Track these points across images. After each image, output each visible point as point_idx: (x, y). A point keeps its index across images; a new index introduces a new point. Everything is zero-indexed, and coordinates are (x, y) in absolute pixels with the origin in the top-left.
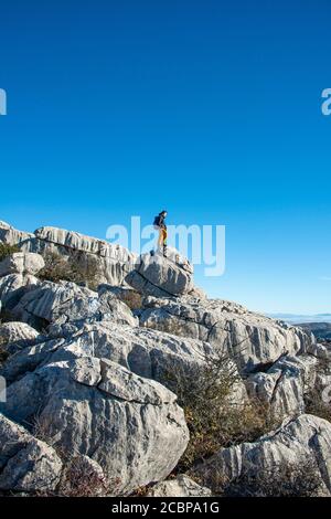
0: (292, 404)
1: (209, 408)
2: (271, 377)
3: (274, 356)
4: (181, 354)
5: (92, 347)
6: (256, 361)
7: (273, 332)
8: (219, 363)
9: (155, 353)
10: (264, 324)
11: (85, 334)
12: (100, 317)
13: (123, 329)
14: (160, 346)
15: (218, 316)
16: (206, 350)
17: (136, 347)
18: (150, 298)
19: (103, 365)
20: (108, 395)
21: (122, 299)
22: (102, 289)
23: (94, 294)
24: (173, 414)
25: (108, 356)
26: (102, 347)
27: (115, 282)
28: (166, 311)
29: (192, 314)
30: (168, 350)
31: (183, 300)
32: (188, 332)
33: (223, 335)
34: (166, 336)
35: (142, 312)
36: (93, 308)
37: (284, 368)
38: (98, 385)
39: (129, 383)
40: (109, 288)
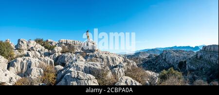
0: (122, 74)
1: (103, 79)
2: (117, 69)
3: (118, 64)
4: (96, 67)
5: (75, 68)
6: (114, 65)
7: (117, 58)
8: (104, 68)
9: (90, 67)
10: (115, 56)
11: (73, 65)
12: (76, 60)
13: (82, 63)
14: (91, 66)
15: (104, 56)
16: (102, 65)
17: (85, 67)
18: (88, 54)
19: (78, 73)
20: (79, 79)
21: (81, 55)
22: (76, 53)
23: (74, 55)
24: (95, 81)
25: (79, 70)
26: (78, 68)
27: (79, 51)
28: (91, 56)
29: (98, 56)
30: (93, 66)
31: (96, 53)
32: (97, 61)
33: (105, 60)
34: (92, 63)
35: (86, 57)
36: (74, 59)
37: (120, 66)
38: (77, 77)
39: (84, 76)
40: (78, 53)
